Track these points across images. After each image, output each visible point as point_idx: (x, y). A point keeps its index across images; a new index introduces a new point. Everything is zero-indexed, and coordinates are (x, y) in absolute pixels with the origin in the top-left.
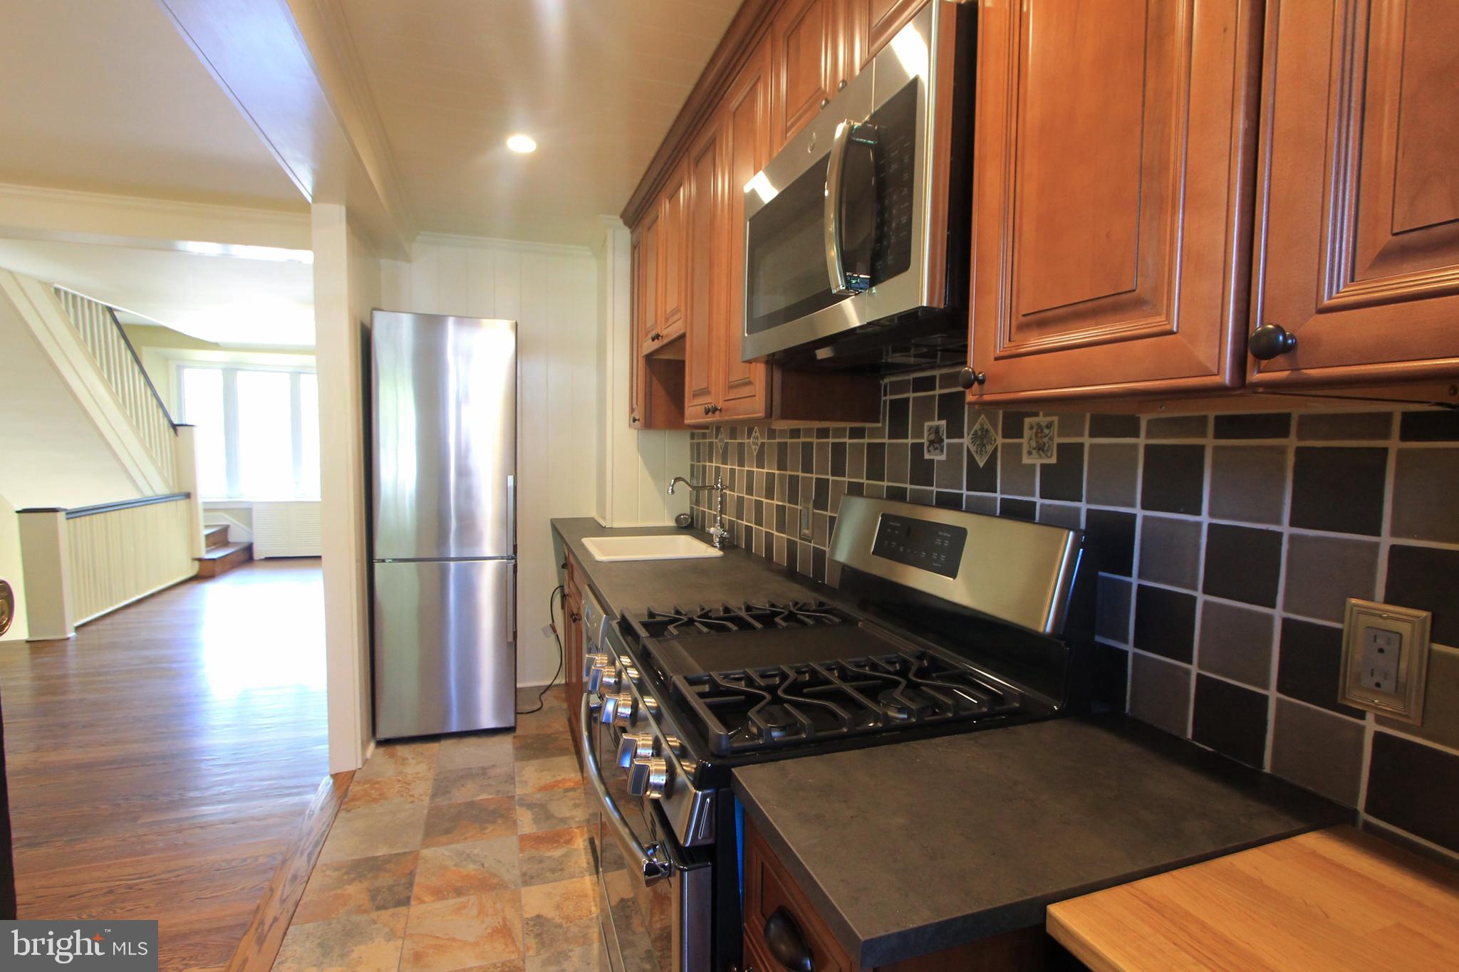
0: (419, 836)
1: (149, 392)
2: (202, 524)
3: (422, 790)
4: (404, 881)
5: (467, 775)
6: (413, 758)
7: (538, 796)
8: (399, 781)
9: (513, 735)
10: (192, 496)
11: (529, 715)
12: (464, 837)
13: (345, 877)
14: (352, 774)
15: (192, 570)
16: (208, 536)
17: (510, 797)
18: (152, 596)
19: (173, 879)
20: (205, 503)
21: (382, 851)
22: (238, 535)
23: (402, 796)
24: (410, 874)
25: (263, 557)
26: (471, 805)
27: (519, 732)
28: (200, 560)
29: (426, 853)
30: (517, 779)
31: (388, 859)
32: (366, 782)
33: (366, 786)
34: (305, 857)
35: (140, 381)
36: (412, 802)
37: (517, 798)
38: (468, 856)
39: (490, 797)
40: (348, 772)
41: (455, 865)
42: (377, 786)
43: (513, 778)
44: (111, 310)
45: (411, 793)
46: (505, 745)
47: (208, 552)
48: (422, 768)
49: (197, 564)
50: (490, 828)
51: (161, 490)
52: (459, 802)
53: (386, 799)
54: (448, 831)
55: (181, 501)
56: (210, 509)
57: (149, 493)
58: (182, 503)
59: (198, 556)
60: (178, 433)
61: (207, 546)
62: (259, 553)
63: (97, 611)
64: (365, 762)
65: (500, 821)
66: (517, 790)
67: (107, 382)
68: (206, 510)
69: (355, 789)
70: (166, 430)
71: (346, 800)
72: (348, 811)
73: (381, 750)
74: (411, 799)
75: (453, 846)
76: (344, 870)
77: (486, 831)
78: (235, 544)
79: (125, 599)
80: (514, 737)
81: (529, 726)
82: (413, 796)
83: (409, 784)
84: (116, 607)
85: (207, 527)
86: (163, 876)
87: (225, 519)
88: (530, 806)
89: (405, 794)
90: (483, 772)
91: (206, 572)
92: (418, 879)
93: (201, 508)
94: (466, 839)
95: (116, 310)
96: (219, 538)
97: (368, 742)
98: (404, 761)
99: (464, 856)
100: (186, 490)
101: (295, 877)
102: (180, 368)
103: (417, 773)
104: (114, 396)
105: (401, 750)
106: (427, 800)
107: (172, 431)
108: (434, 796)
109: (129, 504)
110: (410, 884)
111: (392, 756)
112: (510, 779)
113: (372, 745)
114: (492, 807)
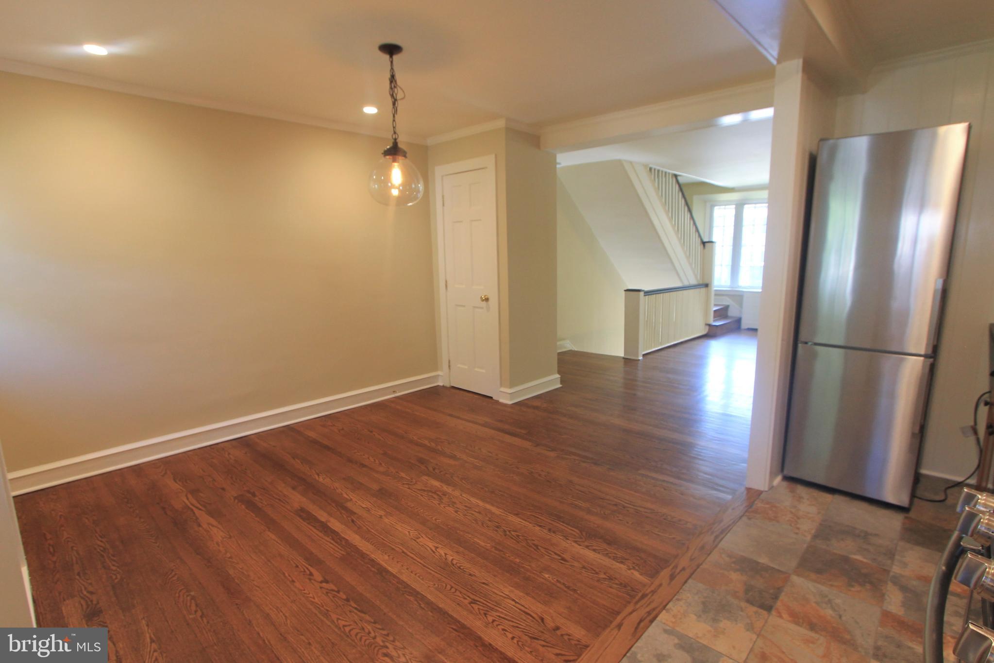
0: (794, 563)
1: (692, 222)
2: (713, 302)
3: (808, 528)
4: (771, 591)
5: (849, 532)
6: (808, 499)
7: (915, 583)
8: (791, 512)
9: (906, 515)
10: (709, 286)
11: (928, 503)
12: (831, 583)
13: (733, 565)
14: (760, 493)
15: (703, 331)
16: (715, 311)
17: (885, 570)
18: (682, 343)
19: (643, 513)
20: (716, 291)
21: (763, 560)
22: (733, 312)
23: (791, 525)
24: (779, 589)
25: (746, 327)
26: (846, 559)
27: (912, 514)
28: (710, 325)
29: (795, 579)
30: (897, 557)
31: (767, 569)
32: (768, 503)
33: (767, 506)
34: (712, 537)
35: (688, 216)
36: (797, 534)
37: (891, 574)
38: (830, 601)
39: (865, 560)
40: (758, 490)
41: (816, 603)
42: (774, 509)
43: (894, 555)
44: (676, 176)
45: (798, 526)
46: (894, 522)
47: (714, 321)
48: (813, 510)
49: (707, 328)
50: (857, 588)
51: (693, 282)
52: (835, 551)
53: (778, 522)
54: (819, 572)
55: (703, 289)
56: (719, 294)
57: (686, 283)
58: (703, 290)
59: (709, 323)
60: (706, 247)
61: (714, 317)
62: (745, 324)
63: (654, 348)
64: (771, 488)
65: (868, 586)
66: (894, 567)
67: (671, 219)
68: (716, 295)
69: (759, 504)
70: (699, 244)
71: (750, 510)
72: (750, 519)
73: (785, 484)
74: (797, 531)
75: (819, 586)
76: (734, 560)
77: (852, 589)
78: (731, 317)
79: (668, 343)
80: (906, 518)
81: (925, 513)
82: (798, 529)
83: (798, 518)
84: (663, 346)
85: (716, 305)
86: (639, 508)
87: (726, 301)
88: (904, 589)
89: (793, 525)
90: (865, 536)
91: (712, 333)
92: (782, 597)
93: (713, 293)
94: (832, 586)
95: (679, 176)
96: (722, 313)
97: (776, 475)
98: (800, 499)
99: (826, 599)
100: (706, 282)
101: (702, 548)
102: (712, 207)
103: (808, 513)
104: (673, 226)
105: (801, 490)
106: (808, 538)
107: (702, 246)
108: (815, 537)
109: (675, 289)
110: (776, 597)
111: (792, 491)
112: (891, 554)
113: (779, 478)
114: (864, 571)
